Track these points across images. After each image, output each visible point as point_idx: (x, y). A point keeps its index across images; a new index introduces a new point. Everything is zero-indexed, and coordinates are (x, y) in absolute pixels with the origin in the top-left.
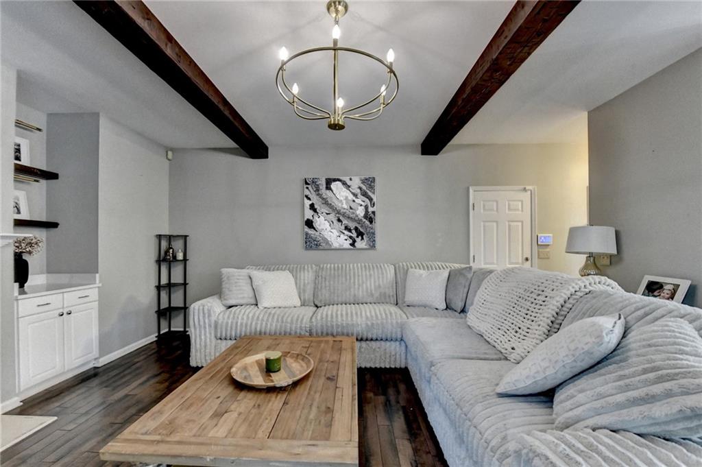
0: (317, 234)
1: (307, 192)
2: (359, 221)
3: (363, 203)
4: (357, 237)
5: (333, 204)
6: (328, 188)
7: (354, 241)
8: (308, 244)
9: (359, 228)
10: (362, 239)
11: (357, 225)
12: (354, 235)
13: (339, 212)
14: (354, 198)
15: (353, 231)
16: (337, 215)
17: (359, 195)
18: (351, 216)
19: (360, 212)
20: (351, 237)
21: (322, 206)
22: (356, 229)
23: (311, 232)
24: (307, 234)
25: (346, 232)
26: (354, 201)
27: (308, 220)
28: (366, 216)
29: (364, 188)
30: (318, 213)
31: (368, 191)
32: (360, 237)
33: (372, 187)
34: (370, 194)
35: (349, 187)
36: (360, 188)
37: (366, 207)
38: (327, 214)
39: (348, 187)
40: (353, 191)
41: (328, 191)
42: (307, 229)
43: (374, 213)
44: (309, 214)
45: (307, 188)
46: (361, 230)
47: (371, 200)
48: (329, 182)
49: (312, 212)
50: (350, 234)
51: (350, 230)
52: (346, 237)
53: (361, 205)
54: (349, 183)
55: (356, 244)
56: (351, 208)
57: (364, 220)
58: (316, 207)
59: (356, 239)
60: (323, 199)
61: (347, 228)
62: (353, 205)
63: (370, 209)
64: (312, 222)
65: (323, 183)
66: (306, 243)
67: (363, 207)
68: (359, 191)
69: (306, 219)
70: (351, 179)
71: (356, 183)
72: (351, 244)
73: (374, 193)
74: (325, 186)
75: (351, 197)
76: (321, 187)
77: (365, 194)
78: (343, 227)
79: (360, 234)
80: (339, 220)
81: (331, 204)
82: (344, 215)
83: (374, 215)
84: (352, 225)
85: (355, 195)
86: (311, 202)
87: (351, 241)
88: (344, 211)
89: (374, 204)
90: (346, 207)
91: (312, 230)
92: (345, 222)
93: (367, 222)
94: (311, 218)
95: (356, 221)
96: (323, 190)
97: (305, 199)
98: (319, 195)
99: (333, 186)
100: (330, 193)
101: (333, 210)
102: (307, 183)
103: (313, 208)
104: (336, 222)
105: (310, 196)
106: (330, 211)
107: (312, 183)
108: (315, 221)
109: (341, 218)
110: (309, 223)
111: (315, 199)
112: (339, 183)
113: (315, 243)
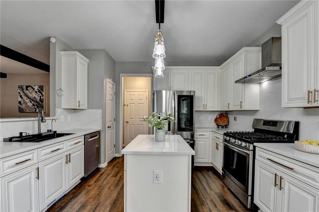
0: (23, 107)
1: (19, 91)
3: (39, 95)
4: (37, 108)
5: (28, 95)
6: (27, 89)
8: (20, 111)
11: (37, 104)
12: (36, 107)
14: (36, 94)
15: (36, 106)
17: (38, 93)
18: (35, 100)
19: (38, 99)
20: (35, 108)
21: (24, 96)
22: (37, 105)
23: (20, 106)
25: (33, 106)
27: (20, 101)
28: (40, 100)
29: (39, 89)
30: (23, 99)
32: (38, 108)
33: (42, 90)
34: (42, 92)
35: (34, 89)
36: (38, 89)
37: (40, 97)
43: (43, 99)
44: (20, 99)
45: (19, 89)
47: (42, 94)
49: (21, 99)
51: (34, 106)
52: (33, 108)
54: (34, 87)
56: (35, 97)
57: (40, 102)
58: (22, 96)
60: (25, 93)
63: (42, 98)
65: (25, 87)
68: (38, 90)
69: (18, 101)
70: (35, 86)
71: (36, 88)
73: (43, 92)
74: (25, 89)
76: (24, 89)
77: (40, 92)
78: (32, 104)
80: (30, 102)
82: (32, 100)
84: (35, 104)
85: (36, 92)
86: (20, 95)
87: (35, 110)
88: (32, 98)
89: (43, 96)
92: (33, 102)
94: (21, 101)
95: (37, 102)
96: (25, 90)
97: (18, 93)
98: (23, 92)
99: (28, 88)
100: (27, 91)
101: (29, 98)
102: (19, 88)
103: (21, 97)
104: (29, 102)
105: (20, 92)
106: (27, 98)
107: (21, 87)
108: (22, 102)
109: (31, 101)
110: (20, 103)
111: (22, 94)
112: (30, 88)
113: (22, 110)
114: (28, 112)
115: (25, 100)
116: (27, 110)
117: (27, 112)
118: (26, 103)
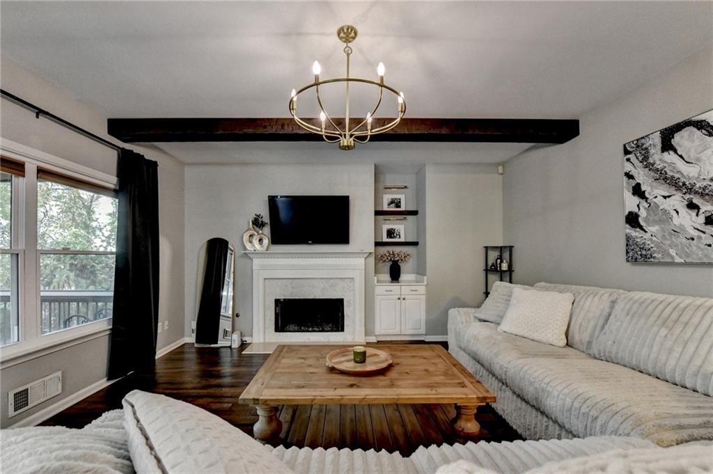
0: (647, 236)
1: (628, 167)
5: (677, 176)
6: (667, 146)
8: (631, 254)
13: (691, 190)
16: (687, 196)
21: (654, 184)
23: (635, 233)
24: (629, 238)
27: (631, 213)
30: (646, 199)
38: (665, 197)
39: (712, 130)
41: (666, 154)
42: (629, 230)
44: (631, 203)
45: (628, 160)
48: (669, 134)
49: (636, 200)
58: (643, 188)
61: (710, 221)
64: (637, 216)
65: (657, 140)
66: (627, 252)
69: (627, 213)
74: (659, 146)
76: (652, 151)
78: (702, 219)
80: (692, 206)
81: (672, 177)
82: (703, 193)
86: (633, 183)
88: (705, 183)
90: (710, 176)
91: (638, 229)
92: (707, 206)
94: (636, 210)
96: (657, 156)
97: (625, 179)
98: (649, 166)
99: (677, 139)
100: (670, 157)
101: (678, 188)
102: (627, 152)
103: (638, 191)
104: (683, 211)
105: (634, 172)
106: (672, 191)
107: (636, 149)
108: (643, 214)
109: (696, 200)
110: (632, 220)
111: (642, 176)
113: (644, 252)
114: (678, 260)
115: (660, 200)
116: (673, 252)
117: (669, 260)
118: (665, 217)
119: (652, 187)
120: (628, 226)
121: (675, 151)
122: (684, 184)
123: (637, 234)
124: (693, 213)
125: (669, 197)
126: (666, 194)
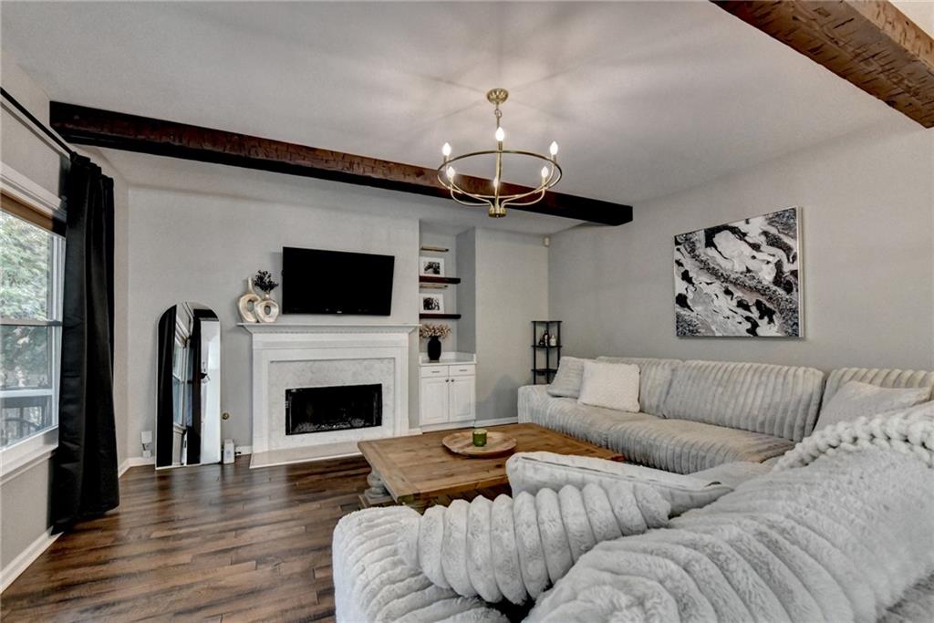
0: (693, 314)
1: (678, 256)
2: (763, 291)
3: (771, 259)
4: (761, 318)
5: (717, 267)
6: (710, 243)
7: (755, 325)
8: (681, 329)
9: (765, 302)
10: (771, 321)
11: (762, 299)
12: (755, 314)
13: (726, 280)
14: (755, 253)
15: (754, 309)
16: (724, 284)
17: (764, 247)
18: (748, 283)
19: (767, 275)
20: (748, 319)
21: (700, 272)
22: (758, 304)
23: (684, 312)
24: (678, 316)
25: (740, 311)
26: (754, 257)
27: (680, 295)
28: (778, 281)
29: (773, 231)
30: (693, 284)
31: (782, 236)
32: (766, 319)
33: (788, 228)
34: (786, 240)
35: (745, 235)
36: (765, 233)
37: (779, 265)
38: (708, 284)
39: (742, 236)
40: (751, 241)
41: (709, 249)
42: (678, 309)
43: (794, 273)
44: (681, 287)
45: (679, 250)
46: (768, 305)
47: (787, 249)
48: (710, 234)
49: (685, 284)
50: (748, 314)
51: (747, 308)
52: (740, 319)
53: (768, 262)
54: (744, 228)
55: (759, 331)
56: (749, 271)
57: (775, 288)
58: (691, 275)
59: (759, 322)
60: (701, 261)
61: (741, 304)
62: (752, 265)
63: (787, 268)
64: (685, 297)
65: (701, 237)
66: (678, 329)
67: (772, 266)
68: (763, 238)
69: (677, 295)
70: (747, 222)
71: (756, 226)
72: (748, 331)
73: (794, 237)
74: (704, 242)
75: (749, 251)
76: (698, 245)
77: (774, 242)
78: (734, 303)
79: (766, 313)
80: (728, 292)
81: (714, 268)
82: (736, 283)
83: (796, 277)
84: (751, 299)
85: (756, 247)
86: (683, 270)
87: (749, 326)
88: (737, 276)
89: (794, 258)
90: (741, 270)
91: (685, 309)
92: (738, 294)
93: (781, 291)
94: (685, 292)
95: (758, 291)
96: (701, 249)
97: (676, 266)
98: (695, 257)
99: (718, 238)
100: (711, 252)
101: (718, 278)
102: (677, 243)
103: (686, 277)
104: (722, 296)
105: (683, 261)
106: (713, 279)
107: (686, 241)
108: (690, 296)
109: (731, 288)
110: (682, 300)
111: (689, 265)
112: (726, 233)
113: (691, 328)
114: (719, 334)
115: (703, 286)
116: (714, 327)
117: (710, 334)
118: (707, 301)
119: (697, 273)
120: (678, 306)
121: (716, 248)
122: (722, 274)
123: (685, 313)
124: (729, 298)
125: (711, 283)
126: (709, 281)
